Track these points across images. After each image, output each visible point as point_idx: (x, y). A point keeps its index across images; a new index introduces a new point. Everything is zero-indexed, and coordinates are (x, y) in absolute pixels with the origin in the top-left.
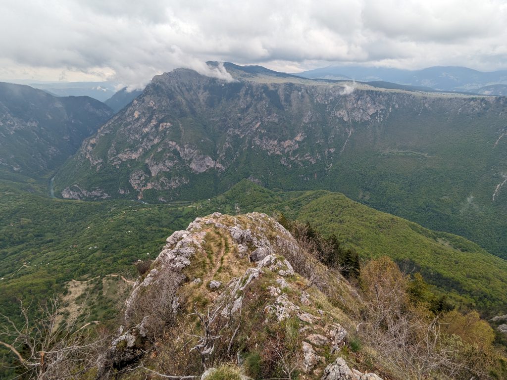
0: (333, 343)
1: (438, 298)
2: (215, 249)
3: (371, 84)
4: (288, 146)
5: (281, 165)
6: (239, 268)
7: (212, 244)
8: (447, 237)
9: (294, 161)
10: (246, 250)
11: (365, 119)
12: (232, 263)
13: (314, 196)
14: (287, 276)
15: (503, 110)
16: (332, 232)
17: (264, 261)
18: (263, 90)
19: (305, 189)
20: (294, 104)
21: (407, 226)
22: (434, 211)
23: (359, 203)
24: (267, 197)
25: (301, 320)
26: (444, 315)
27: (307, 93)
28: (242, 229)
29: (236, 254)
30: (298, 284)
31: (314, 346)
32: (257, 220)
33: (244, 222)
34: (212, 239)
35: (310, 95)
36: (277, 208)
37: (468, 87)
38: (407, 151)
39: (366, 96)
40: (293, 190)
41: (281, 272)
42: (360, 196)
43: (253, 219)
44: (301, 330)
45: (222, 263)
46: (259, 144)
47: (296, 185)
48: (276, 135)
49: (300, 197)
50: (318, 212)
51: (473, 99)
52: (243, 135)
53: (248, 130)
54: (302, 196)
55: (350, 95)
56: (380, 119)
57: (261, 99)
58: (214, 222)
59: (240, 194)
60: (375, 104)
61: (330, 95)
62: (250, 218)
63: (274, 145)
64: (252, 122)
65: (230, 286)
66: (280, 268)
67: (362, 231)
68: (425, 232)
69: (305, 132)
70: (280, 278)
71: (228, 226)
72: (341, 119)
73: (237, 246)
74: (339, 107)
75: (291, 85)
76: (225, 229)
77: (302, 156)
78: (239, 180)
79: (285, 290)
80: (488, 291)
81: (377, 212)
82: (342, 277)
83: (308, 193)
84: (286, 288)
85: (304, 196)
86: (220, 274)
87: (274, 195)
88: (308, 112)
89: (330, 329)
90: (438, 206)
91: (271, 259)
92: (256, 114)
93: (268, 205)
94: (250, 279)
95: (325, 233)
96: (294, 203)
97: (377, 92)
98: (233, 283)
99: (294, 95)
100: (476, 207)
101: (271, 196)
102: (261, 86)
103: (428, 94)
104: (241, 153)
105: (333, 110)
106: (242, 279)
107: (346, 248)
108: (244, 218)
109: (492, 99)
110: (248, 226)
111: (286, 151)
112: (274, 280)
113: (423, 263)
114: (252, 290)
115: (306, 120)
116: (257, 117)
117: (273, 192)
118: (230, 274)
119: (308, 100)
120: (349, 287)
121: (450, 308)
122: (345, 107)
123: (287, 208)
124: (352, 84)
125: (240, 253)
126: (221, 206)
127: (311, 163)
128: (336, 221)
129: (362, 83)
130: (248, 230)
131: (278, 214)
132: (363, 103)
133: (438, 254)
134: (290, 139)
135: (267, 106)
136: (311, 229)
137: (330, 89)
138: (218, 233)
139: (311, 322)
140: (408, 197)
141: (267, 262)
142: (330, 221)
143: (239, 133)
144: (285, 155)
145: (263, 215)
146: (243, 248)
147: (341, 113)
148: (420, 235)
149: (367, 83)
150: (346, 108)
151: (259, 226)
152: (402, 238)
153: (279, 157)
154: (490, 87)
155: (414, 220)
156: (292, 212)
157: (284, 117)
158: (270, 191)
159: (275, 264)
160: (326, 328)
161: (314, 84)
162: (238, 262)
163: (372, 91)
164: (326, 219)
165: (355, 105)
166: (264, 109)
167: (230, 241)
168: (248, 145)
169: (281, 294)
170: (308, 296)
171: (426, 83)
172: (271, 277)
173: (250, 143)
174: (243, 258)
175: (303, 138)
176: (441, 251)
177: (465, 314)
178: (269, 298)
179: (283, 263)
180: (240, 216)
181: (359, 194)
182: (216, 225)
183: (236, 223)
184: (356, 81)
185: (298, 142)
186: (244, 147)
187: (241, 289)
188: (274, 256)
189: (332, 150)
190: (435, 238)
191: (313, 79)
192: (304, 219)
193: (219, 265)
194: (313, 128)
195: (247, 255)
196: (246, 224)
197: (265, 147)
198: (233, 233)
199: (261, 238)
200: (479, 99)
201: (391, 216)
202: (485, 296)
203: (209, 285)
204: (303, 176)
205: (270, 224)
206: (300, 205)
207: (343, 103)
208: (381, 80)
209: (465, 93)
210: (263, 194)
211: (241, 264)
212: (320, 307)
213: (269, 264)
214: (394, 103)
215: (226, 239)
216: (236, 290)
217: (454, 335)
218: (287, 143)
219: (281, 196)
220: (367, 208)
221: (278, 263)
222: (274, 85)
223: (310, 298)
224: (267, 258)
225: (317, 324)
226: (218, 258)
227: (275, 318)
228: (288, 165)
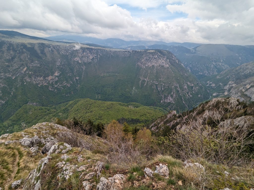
0: (98, 172)
1: (134, 128)
2: (10, 160)
3: (87, 44)
4: (51, 79)
5: (50, 91)
6: (35, 162)
7: (6, 158)
8: (131, 104)
9: (57, 87)
10: (37, 149)
11: (89, 61)
12: (28, 162)
13: (74, 103)
14: (68, 152)
15: (135, 55)
16: (88, 118)
17: (51, 150)
18: (22, 47)
19: (68, 101)
20: (48, 55)
21: (118, 104)
22: (125, 96)
23: (97, 101)
24: (45, 112)
25: (79, 171)
26: (137, 133)
27: (55, 49)
28: (31, 137)
29: (30, 155)
30: (75, 153)
31: (88, 180)
32: (41, 128)
33: (31, 133)
34: (5, 154)
35: (57, 50)
36: (54, 116)
37: (123, 47)
38: (110, 74)
39: (87, 50)
40: (61, 103)
41: (64, 151)
42: (97, 97)
43: (38, 128)
44: (80, 177)
45: (19, 166)
46: (29, 81)
47: (63, 100)
48: (41, 74)
49: (67, 106)
50: (79, 110)
51: (126, 51)
52: (15, 77)
53: (18, 73)
54: (68, 105)
55: (79, 50)
56: (96, 61)
57: (23, 53)
58: (3, 142)
59: (24, 115)
60: (92, 54)
61: (68, 50)
62: (35, 128)
63: (41, 80)
64: (19, 68)
65: (29, 178)
66: (62, 150)
67: (102, 113)
68: (124, 105)
69: (59, 71)
70: (63, 155)
71: (17, 140)
72: (78, 62)
73: (29, 150)
74: (75, 56)
75: (43, 44)
76: (15, 143)
77: (62, 84)
78: (20, 107)
79: (68, 160)
80: (146, 119)
81: (105, 102)
82: (98, 137)
83: (71, 102)
84: (68, 159)
85: (69, 104)
86: (19, 175)
87: (50, 109)
88: (58, 59)
89: (95, 167)
90: (126, 93)
91: (55, 147)
92: (22, 63)
93: (48, 116)
94: (43, 166)
95: (85, 120)
96: (64, 110)
97: (91, 48)
98: (32, 175)
99: (46, 50)
100: (136, 91)
101: (48, 110)
102: (20, 44)
103: (111, 49)
104: (16, 89)
105: (72, 58)
106: (37, 169)
107: (96, 123)
108: (30, 130)
109: (131, 51)
110: (35, 134)
111: (51, 82)
112: (60, 158)
113: (126, 117)
114: (46, 172)
115: (58, 64)
116: (22, 64)
117: (49, 108)
118: (28, 170)
119: (56, 53)
120: (103, 140)
121: (138, 130)
122: (78, 55)
123: (60, 114)
124: (78, 44)
125: (33, 153)
126: (10, 128)
127: (68, 86)
128: (89, 112)
129: (83, 44)
130: (36, 136)
131: (55, 119)
132: (86, 54)
133: (130, 111)
134: (51, 75)
135: (29, 57)
136: (77, 120)
137: (67, 47)
138: (10, 148)
139: (85, 169)
140: (115, 93)
141: (53, 150)
142: (86, 113)
143: (10, 76)
144: (50, 85)
145: (44, 123)
146: (34, 149)
147: (77, 59)
148: (123, 107)
149: (86, 44)
150: (79, 57)
151: (43, 131)
152: (117, 110)
153: (47, 87)
154: (130, 47)
155: (119, 101)
156: (64, 115)
157: (44, 63)
158: (47, 108)
159: (58, 149)
160: (93, 167)
161: (58, 44)
162: (33, 159)
163: (89, 48)
164: (84, 113)
165: (83, 55)
166: (27, 59)
167: (22, 149)
168: (21, 83)
169: (66, 164)
170: (82, 156)
171: (109, 45)
172: (57, 157)
173: (22, 81)
174: (36, 155)
175: (59, 74)
176: (131, 110)
177: (143, 130)
178: (59, 170)
179: (64, 146)
180: (26, 130)
181: (96, 96)
182: (6, 143)
183: (24, 136)
184: (80, 43)
185: (57, 76)
186: (18, 84)
187: (38, 175)
188: (57, 144)
189: (77, 78)
190: (128, 106)
191: (56, 41)
192: (72, 117)
193: (16, 169)
194: (64, 68)
195: (39, 151)
196: (33, 133)
197: (35, 82)
198: (23, 143)
199: (47, 137)
200: (127, 51)
201: (111, 102)
202: (146, 121)
203: (11, 187)
204: (65, 94)
205: (51, 127)
206: (68, 110)
207: (77, 54)
208: (91, 43)
209: (123, 49)
210: (42, 111)
211: (36, 159)
212: (89, 158)
213: (54, 151)
214: (100, 53)
215: (18, 149)
216: (34, 178)
217: (141, 139)
218: (50, 78)
219: (55, 108)
220: (101, 102)
221: (60, 147)
222: (31, 44)
223: (82, 157)
224: (53, 147)
225: (88, 168)
226: (14, 164)
227: (64, 179)
228: (54, 90)
